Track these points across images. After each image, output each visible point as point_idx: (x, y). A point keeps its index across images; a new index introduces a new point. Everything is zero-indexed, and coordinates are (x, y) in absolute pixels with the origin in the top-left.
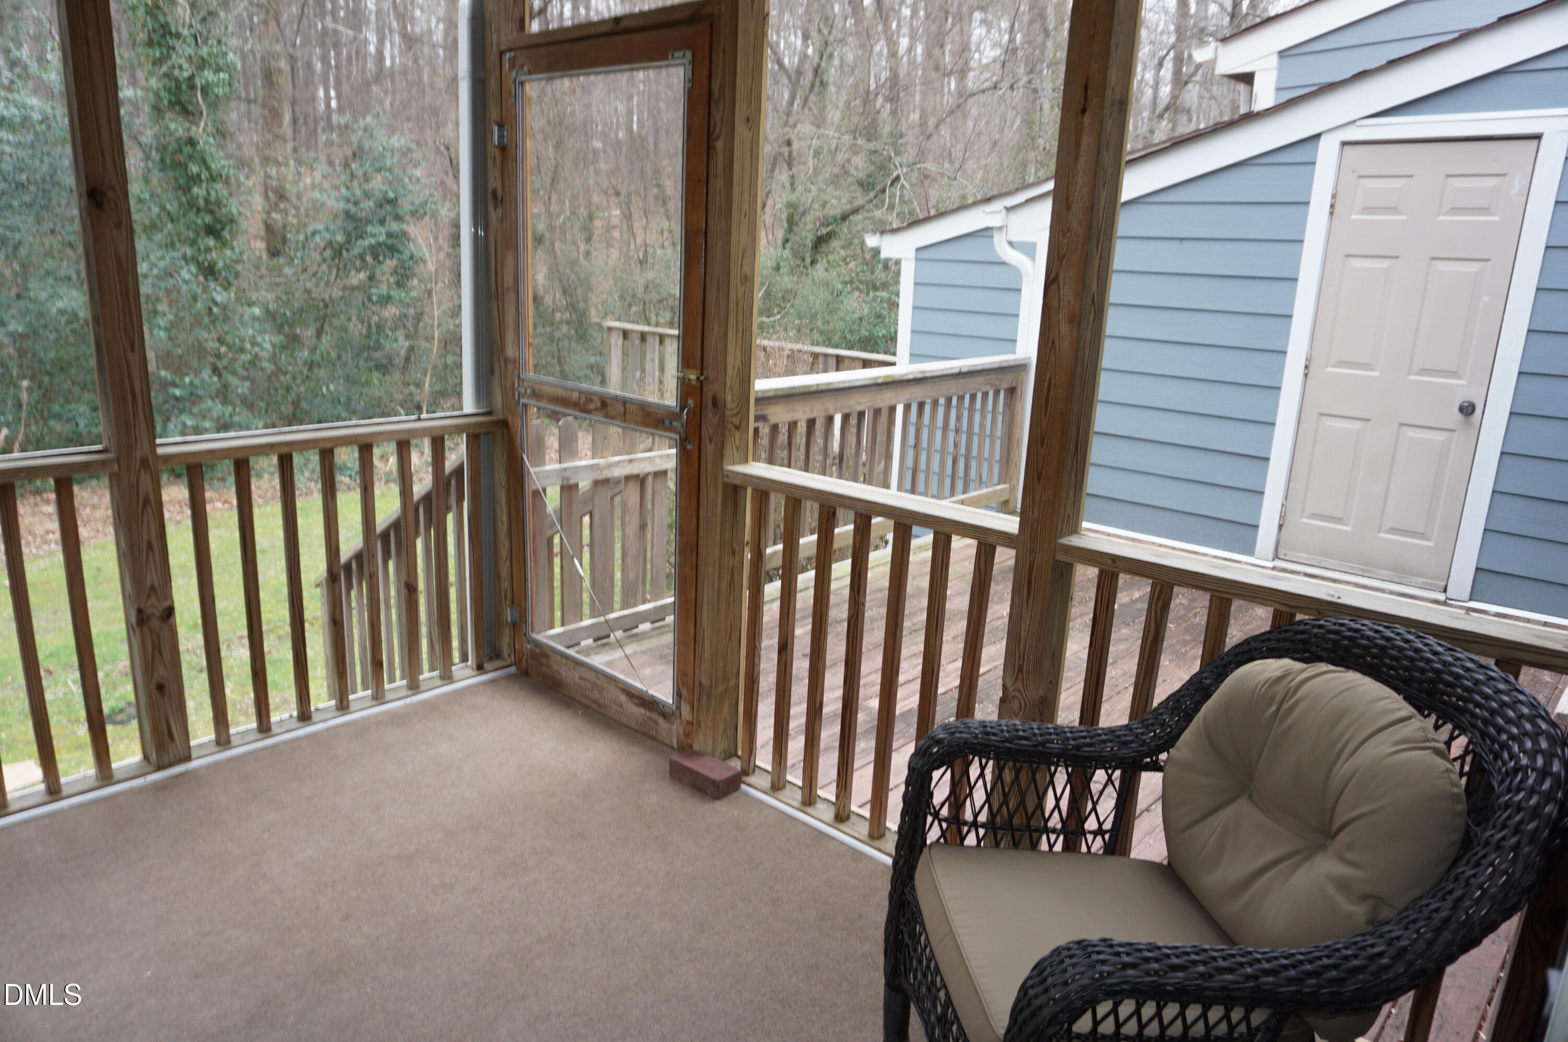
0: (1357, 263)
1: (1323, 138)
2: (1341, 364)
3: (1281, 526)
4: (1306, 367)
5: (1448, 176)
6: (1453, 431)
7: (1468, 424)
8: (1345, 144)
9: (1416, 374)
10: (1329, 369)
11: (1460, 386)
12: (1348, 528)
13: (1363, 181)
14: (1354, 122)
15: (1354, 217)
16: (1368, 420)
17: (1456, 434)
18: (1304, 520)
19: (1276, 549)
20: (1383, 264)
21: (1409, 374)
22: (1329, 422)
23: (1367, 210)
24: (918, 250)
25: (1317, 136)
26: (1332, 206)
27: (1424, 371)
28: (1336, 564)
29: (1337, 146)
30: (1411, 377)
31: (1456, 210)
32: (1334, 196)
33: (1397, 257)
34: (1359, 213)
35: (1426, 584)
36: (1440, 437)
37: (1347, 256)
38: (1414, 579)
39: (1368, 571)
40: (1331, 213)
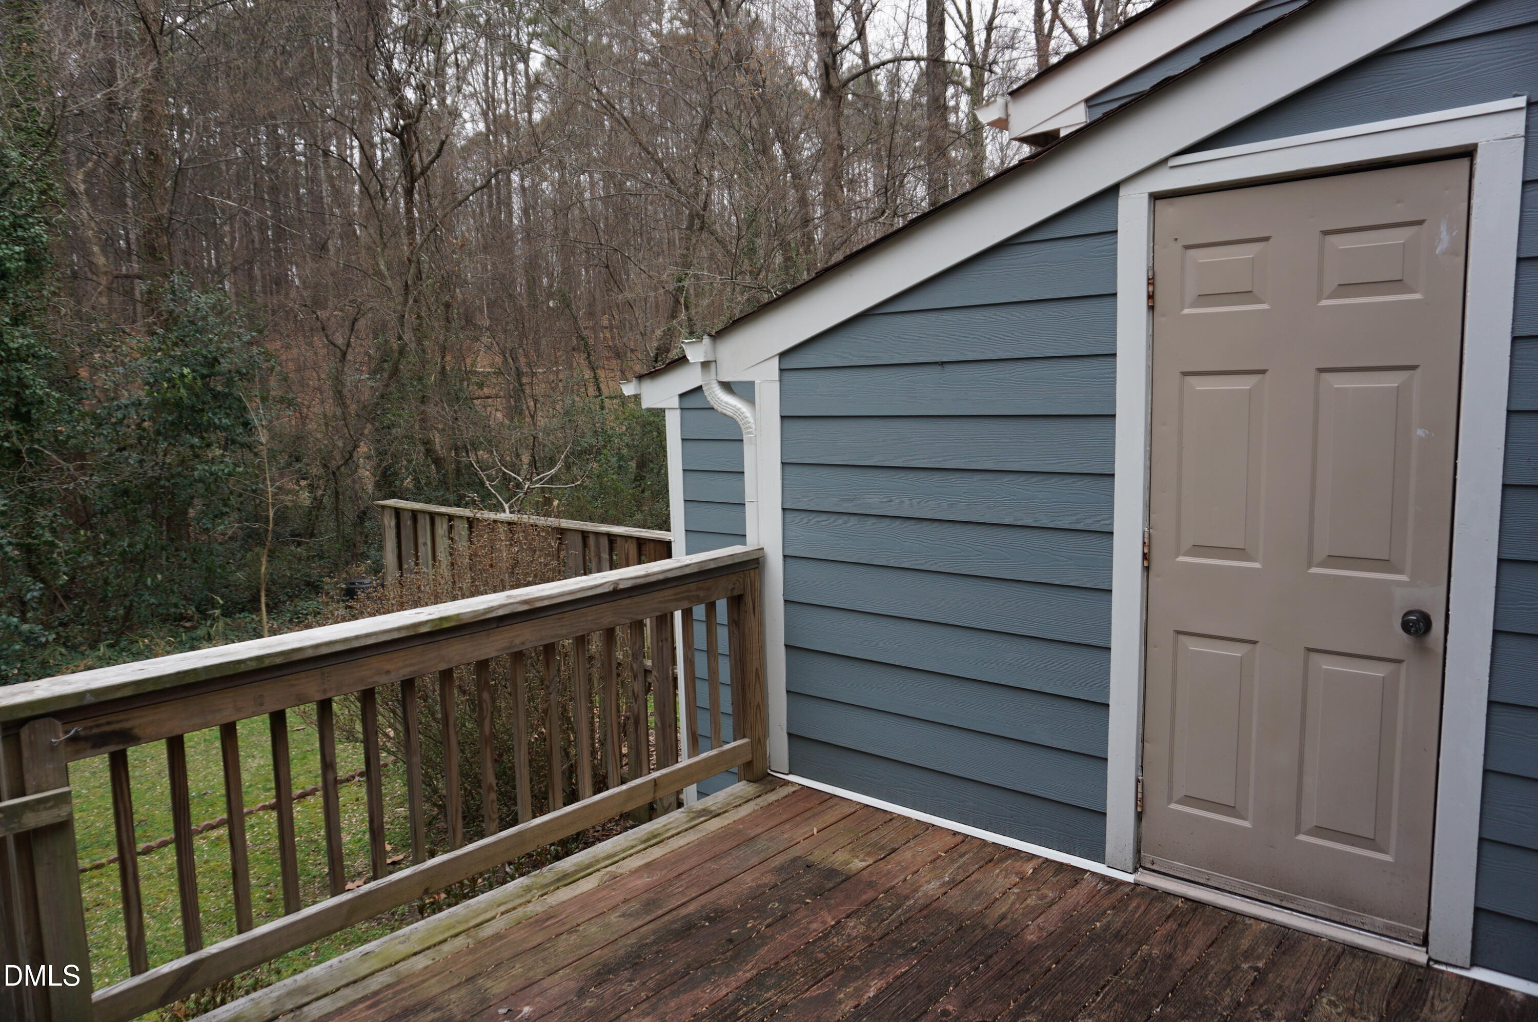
0: (1202, 385)
1: (1123, 192)
2: (1199, 549)
3: (1139, 816)
4: (1145, 557)
5: (1326, 233)
6: (1399, 662)
7: (1423, 650)
8: (1156, 197)
9: (1321, 565)
10: (1181, 559)
11: (1399, 584)
12: (1246, 824)
13: (1192, 252)
14: (1164, 161)
15: (1187, 311)
16: (1255, 643)
17: (1404, 666)
18: (1173, 806)
19: (1138, 851)
20: (1244, 384)
21: (1310, 566)
22: (1195, 646)
23: (1205, 298)
24: (682, 396)
25: (1113, 191)
26: (1151, 297)
27: (1334, 560)
28: (1234, 882)
29: (1145, 201)
30: (1314, 570)
31: (1345, 288)
32: (1151, 281)
33: (1263, 372)
34: (1193, 305)
35: (1390, 927)
36: (1378, 671)
37: (1185, 374)
38: (1368, 918)
39: (1292, 900)
40: (1151, 308)
